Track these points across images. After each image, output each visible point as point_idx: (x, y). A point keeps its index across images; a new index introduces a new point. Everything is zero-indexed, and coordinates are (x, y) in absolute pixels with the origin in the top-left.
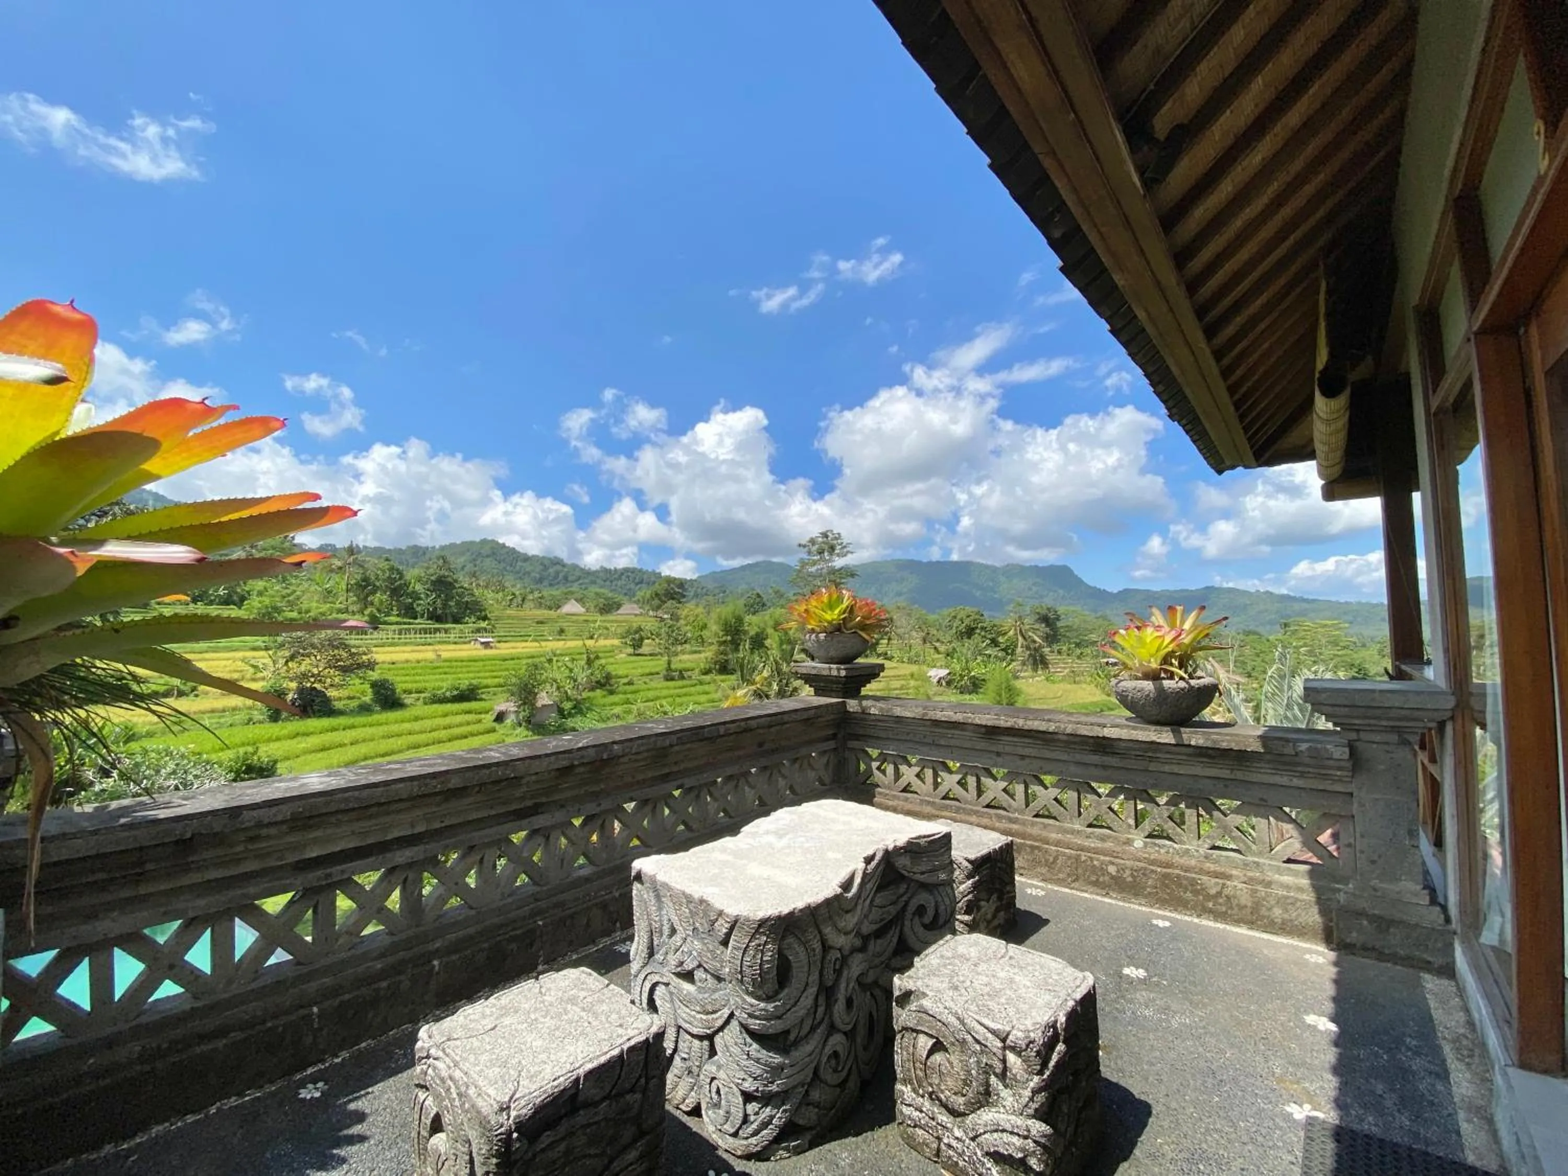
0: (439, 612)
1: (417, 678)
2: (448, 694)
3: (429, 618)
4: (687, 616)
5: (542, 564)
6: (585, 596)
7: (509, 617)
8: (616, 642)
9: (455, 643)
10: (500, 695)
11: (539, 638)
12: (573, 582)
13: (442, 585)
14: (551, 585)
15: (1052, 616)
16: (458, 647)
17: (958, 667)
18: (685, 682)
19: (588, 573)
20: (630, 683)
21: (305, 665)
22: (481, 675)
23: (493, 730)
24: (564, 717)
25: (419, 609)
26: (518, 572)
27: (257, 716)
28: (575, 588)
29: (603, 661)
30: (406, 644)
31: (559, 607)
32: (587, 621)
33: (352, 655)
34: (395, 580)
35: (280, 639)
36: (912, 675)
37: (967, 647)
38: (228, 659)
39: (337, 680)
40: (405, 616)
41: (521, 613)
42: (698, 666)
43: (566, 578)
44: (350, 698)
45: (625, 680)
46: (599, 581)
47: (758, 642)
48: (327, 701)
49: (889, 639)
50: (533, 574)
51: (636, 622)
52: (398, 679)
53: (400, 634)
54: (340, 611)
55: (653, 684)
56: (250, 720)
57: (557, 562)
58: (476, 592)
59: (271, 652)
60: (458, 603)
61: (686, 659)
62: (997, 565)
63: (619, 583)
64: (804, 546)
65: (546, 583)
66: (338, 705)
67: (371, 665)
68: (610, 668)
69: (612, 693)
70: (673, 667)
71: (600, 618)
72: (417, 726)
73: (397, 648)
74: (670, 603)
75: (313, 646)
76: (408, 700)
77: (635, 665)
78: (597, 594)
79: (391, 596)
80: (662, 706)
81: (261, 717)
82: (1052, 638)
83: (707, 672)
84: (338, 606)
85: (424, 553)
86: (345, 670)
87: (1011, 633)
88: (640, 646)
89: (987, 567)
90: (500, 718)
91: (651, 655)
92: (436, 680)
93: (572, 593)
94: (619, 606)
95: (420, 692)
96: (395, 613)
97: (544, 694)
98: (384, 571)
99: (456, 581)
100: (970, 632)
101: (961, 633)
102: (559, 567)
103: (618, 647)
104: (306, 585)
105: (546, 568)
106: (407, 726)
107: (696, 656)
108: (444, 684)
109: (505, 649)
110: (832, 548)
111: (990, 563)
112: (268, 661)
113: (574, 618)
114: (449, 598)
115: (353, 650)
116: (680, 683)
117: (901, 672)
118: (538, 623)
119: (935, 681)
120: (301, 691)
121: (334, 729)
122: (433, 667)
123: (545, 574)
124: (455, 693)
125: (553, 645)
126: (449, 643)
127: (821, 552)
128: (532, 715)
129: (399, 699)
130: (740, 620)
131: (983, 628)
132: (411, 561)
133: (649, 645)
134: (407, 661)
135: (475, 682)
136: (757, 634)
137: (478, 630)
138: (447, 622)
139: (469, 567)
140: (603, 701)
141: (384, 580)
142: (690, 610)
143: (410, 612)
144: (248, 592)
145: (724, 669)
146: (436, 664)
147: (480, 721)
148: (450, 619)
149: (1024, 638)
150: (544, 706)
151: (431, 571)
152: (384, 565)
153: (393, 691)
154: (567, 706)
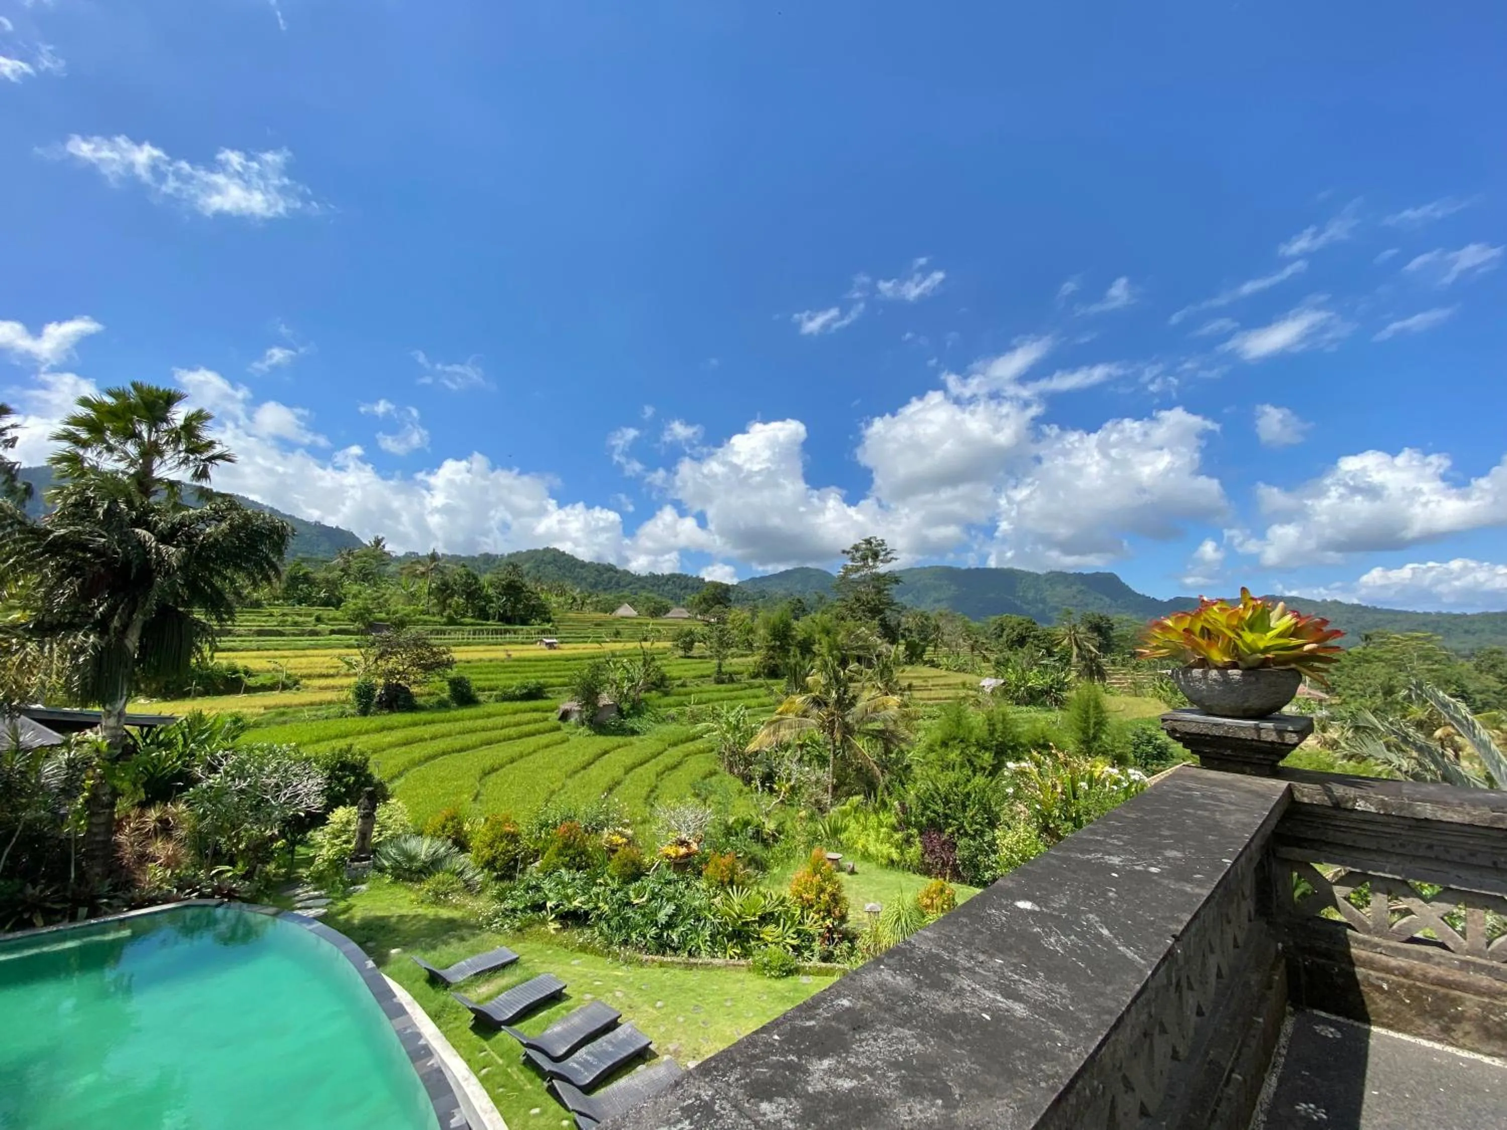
0: (509, 614)
1: (490, 676)
2: (517, 692)
3: (500, 620)
4: (733, 620)
5: (597, 570)
6: (636, 600)
7: (570, 619)
8: (668, 644)
9: (523, 643)
10: (564, 695)
11: (598, 640)
12: (624, 587)
13: (512, 589)
14: (605, 590)
15: (1103, 624)
16: (525, 647)
17: (1013, 677)
18: (735, 686)
19: (638, 578)
20: (683, 685)
21: (392, 663)
22: (548, 674)
23: (558, 729)
24: (623, 717)
25: (491, 611)
26: (575, 578)
27: (349, 709)
28: (626, 592)
29: (658, 663)
30: (479, 644)
31: (613, 610)
32: (640, 624)
33: (434, 654)
34: (471, 584)
35: (370, 638)
36: (964, 684)
37: (1021, 656)
38: (326, 656)
39: (419, 677)
40: (479, 617)
41: (580, 616)
42: (747, 670)
43: (618, 584)
44: (430, 694)
45: (679, 682)
46: (648, 586)
47: (806, 647)
48: (409, 697)
49: (936, 646)
50: (589, 580)
51: (687, 626)
52: (473, 677)
53: (474, 634)
54: (422, 613)
55: (705, 687)
56: (343, 713)
57: (610, 568)
58: (543, 596)
59: (363, 650)
60: (526, 606)
61: (735, 663)
62: (1040, 572)
63: (667, 588)
64: (848, 553)
65: (600, 588)
66: (420, 701)
67: (449, 664)
68: (664, 669)
69: (666, 694)
70: (723, 670)
71: (652, 621)
72: (490, 722)
73: (472, 648)
74: (717, 608)
75: (399, 645)
76: (482, 697)
77: (686, 667)
78: (647, 598)
79: (467, 599)
80: (714, 709)
81: (352, 711)
82: (1106, 647)
83: (756, 676)
84: (421, 608)
85: (494, 560)
86: (427, 668)
87: (1065, 642)
88: (690, 649)
89: (1029, 574)
90: (565, 716)
91: (700, 657)
92: (507, 679)
93: (625, 597)
94: (667, 611)
95: (492, 690)
96: (470, 614)
97: (605, 695)
98: (461, 577)
99: (524, 585)
100: (1021, 641)
101: (1012, 641)
102: (612, 573)
103: (669, 649)
104: (393, 589)
105: (601, 574)
106: (480, 723)
107: (743, 660)
108: (515, 683)
109: (568, 650)
110: (876, 556)
111: (1031, 570)
112: (359, 658)
113: (629, 621)
114: (518, 601)
115: (435, 649)
116: (730, 686)
117: (951, 681)
118: (597, 625)
119: (989, 690)
120: (388, 687)
121: (415, 724)
122: (504, 666)
123: (600, 579)
124: (525, 691)
125: (610, 646)
126: (516, 643)
127: (864, 558)
128: (594, 715)
129: (474, 696)
130: (788, 626)
131: (1035, 637)
132: (483, 567)
133: (699, 648)
134: (481, 660)
135: (542, 681)
136: (805, 640)
137: (544, 631)
138: (515, 624)
139: (533, 572)
140: (657, 702)
141: (462, 585)
142: (737, 614)
143: (483, 615)
144: (345, 595)
145: (773, 673)
146: (506, 663)
147: (546, 719)
148: (518, 621)
149: (1079, 647)
150: (604, 706)
151: (501, 576)
152: (462, 571)
153: (469, 689)
154: (626, 706)
